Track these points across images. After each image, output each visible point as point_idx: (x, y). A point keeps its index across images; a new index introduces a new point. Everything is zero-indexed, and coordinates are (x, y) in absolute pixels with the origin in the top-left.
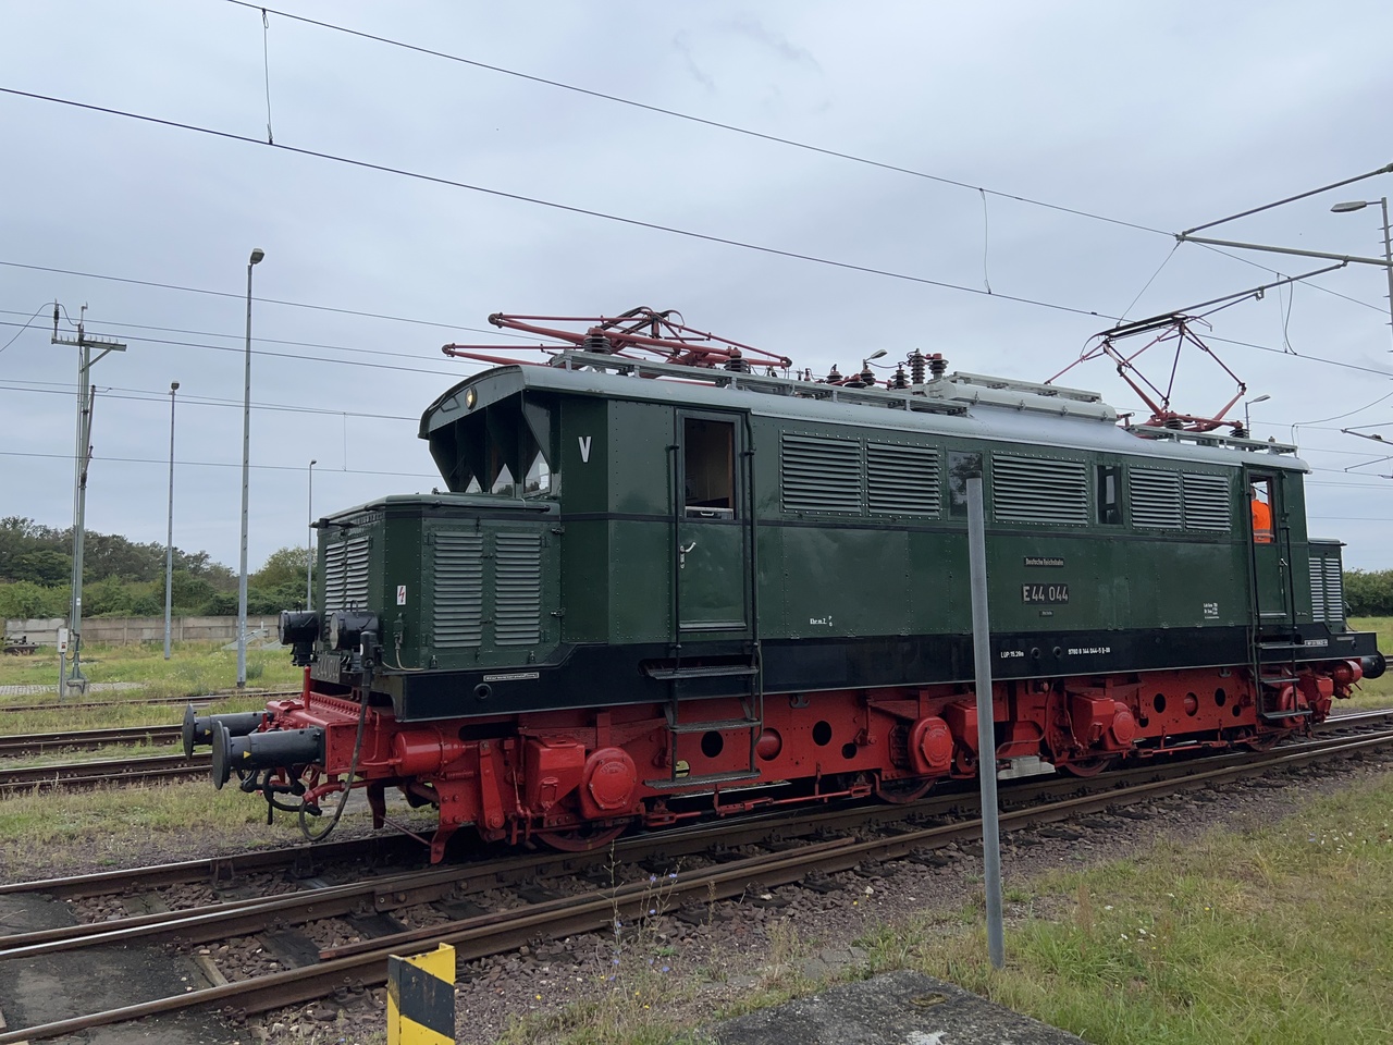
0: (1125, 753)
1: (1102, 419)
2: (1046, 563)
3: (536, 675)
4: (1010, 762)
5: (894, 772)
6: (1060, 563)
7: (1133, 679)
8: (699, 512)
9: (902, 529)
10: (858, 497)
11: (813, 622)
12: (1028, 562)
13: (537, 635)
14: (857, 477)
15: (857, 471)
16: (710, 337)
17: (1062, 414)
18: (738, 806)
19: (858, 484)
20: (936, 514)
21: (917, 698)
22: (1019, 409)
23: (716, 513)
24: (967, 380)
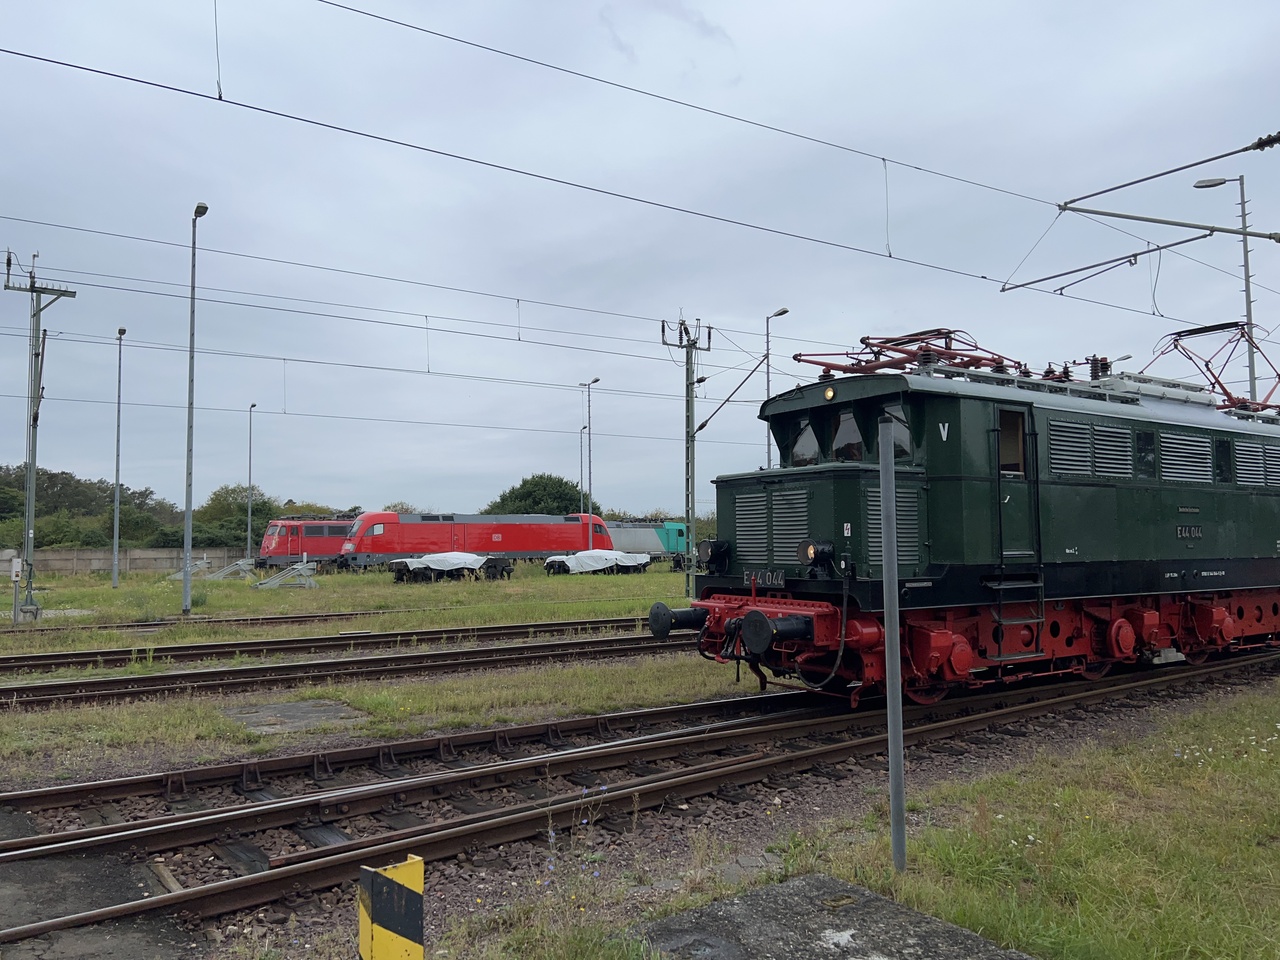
0: (1220, 648)
1: (1209, 405)
2: (1191, 510)
3: (930, 584)
4: (1159, 652)
5: (1094, 657)
6: (1197, 510)
7: (1228, 594)
8: (1005, 475)
9: (1112, 486)
10: (1089, 464)
11: (1068, 551)
12: (1180, 510)
13: (917, 558)
14: (1088, 450)
15: (1088, 445)
16: (977, 348)
17: (1186, 402)
18: (1014, 677)
19: (1089, 454)
20: (1130, 476)
21: (1110, 606)
22: (1161, 398)
23: (1015, 475)
24: (1129, 377)
